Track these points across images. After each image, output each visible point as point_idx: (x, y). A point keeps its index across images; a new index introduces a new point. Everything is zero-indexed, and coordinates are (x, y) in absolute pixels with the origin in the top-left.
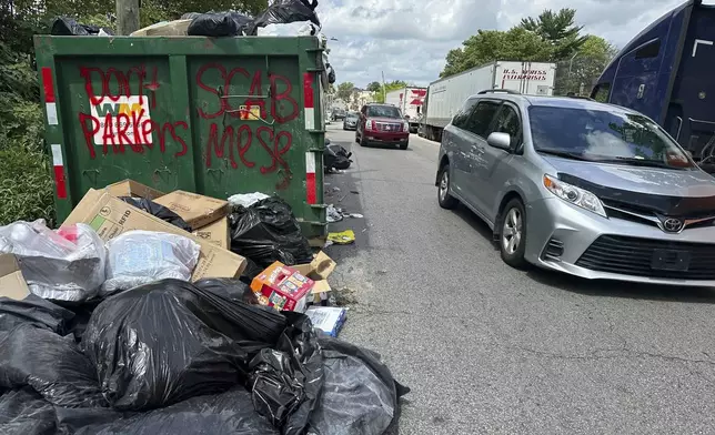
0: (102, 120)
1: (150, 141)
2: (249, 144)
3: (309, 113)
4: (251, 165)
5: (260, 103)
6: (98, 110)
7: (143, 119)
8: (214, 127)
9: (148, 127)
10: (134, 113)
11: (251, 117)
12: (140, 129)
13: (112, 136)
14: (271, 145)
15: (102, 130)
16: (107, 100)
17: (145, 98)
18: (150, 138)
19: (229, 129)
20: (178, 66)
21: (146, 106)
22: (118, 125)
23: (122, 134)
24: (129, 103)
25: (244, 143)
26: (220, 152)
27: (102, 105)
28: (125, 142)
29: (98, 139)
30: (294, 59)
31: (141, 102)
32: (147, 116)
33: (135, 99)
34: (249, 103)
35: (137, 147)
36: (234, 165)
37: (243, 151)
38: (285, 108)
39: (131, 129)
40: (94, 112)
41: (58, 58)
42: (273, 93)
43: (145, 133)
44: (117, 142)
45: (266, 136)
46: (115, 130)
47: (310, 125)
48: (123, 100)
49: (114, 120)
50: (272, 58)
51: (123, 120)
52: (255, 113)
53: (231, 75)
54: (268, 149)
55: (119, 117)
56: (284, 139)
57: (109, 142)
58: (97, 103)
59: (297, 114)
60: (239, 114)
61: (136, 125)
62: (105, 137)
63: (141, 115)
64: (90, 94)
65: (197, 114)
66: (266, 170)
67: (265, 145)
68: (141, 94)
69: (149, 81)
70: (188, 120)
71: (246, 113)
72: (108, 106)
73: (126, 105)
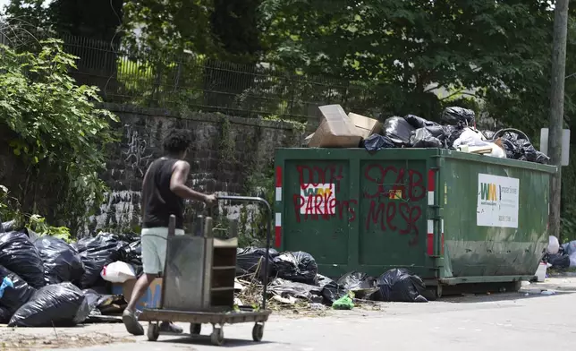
0: (306, 198)
1: (334, 212)
2: (393, 215)
3: (431, 195)
4: (394, 229)
5: (402, 188)
6: (305, 192)
7: (331, 198)
9: (333, 203)
10: (325, 195)
11: (396, 197)
12: (328, 205)
13: (311, 209)
14: (407, 215)
15: (306, 204)
16: (311, 186)
17: (333, 185)
18: (334, 210)
19: (382, 205)
20: (355, 166)
21: (333, 190)
22: (316, 202)
23: (317, 207)
24: (324, 187)
25: (390, 214)
26: (375, 220)
27: (307, 189)
28: (318, 212)
29: (303, 211)
30: (424, 161)
31: (331, 187)
32: (333, 196)
33: (327, 186)
34: (395, 188)
35: (326, 216)
36: (383, 228)
37: (389, 219)
38: (417, 192)
39: (323, 205)
40: (302, 194)
41: (286, 161)
42: (411, 183)
43: (331, 207)
44: (314, 212)
45: (405, 209)
46: (313, 205)
47: (431, 202)
48: (320, 186)
49: (314, 198)
50: (409, 161)
51: (319, 199)
52: (399, 194)
53: (386, 171)
54: (406, 219)
55: (316, 196)
56: (416, 211)
57: (309, 212)
58: (304, 188)
59: (424, 197)
60: (388, 195)
61: (326, 202)
62: (307, 209)
64: (301, 183)
65: (363, 195)
66: (404, 232)
67: (403, 215)
68: (331, 183)
69: (336, 175)
70: (357, 199)
71: (393, 195)
72: (311, 190)
73: (321, 190)
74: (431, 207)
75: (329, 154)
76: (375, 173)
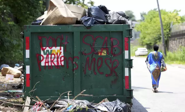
0: (45, 56)
2: (101, 65)
3: (126, 52)
4: (102, 73)
5: (107, 49)
6: (44, 52)
7: (61, 56)
8: (88, 58)
9: (63, 59)
10: (57, 53)
11: (103, 54)
12: (59, 60)
13: (48, 62)
14: (110, 66)
15: (44, 60)
16: (48, 48)
17: (62, 48)
18: (63, 63)
19: (94, 59)
20: (77, 36)
21: (62, 51)
22: (51, 58)
23: (52, 61)
24: (56, 49)
25: (99, 65)
26: (90, 69)
27: (45, 50)
28: (53, 65)
29: (43, 64)
30: (122, 32)
31: (61, 49)
32: (62, 54)
33: (58, 48)
34: (103, 49)
35: (58, 67)
36: (95, 74)
37: (99, 68)
38: (117, 51)
39: (56, 60)
40: (42, 53)
41: (32, 33)
43: (61, 61)
44: (50, 65)
45: (108, 61)
46: (50, 60)
47: (126, 57)
48: (54, 48)
49: (50, 56)
50: (111, 32)
51: (53, 56)
53: (96, 39)
54: (109, 67)
55: (51, 55)
56: (116, 63)
57: (47, 64)
58: (43, 50)
59: (122, 54)
60: (98, 53)
61: (58, 58)
62: (46, 63)
63: (60, 54)
64: (41, 46)
65: (82, 54)
66: (107, 75)
67: (108, 65)
68: (61, 46)
69: (64, 41)
70: (79, 56)
71: (101, 52)
72: (48, 51)
73: (55, 50)
74: (127, 60)
75: (61, 29)
76: (89, 40)
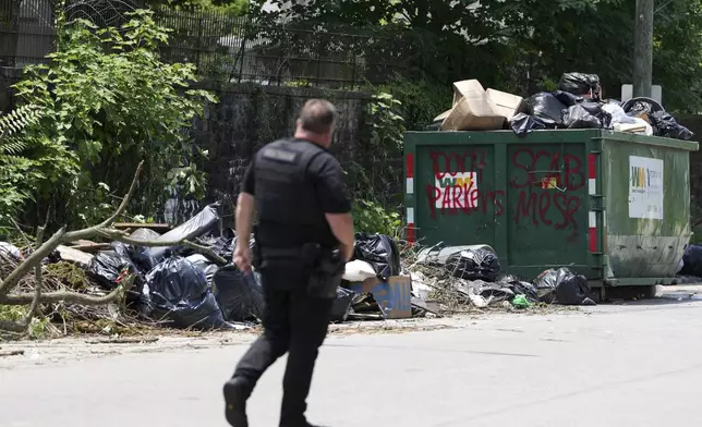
0: (443, 190)
1: (476, 205)
2: (546, 208)
3: (592, 183)
4: (549, 223)
5: (557, 175)
6: (441, 182)
7: (472, 189)
8: (523, 194)
9: (475, 195)
10: (465, 185)
11: (550, 186)
12: (469, 196)
13: (449, 201)
14: (564, 208)
15: (442, 197)
16: (448, 175)
17: (475, 174)
18: (476, 203)
19: (533, 196)
20: (500, 152)
21: (475, 179)
22: (454, 193)
23: (456, 200)
24: (463, 177)
25: (543, 206)
26: (526, 212)
27: (444, 179)
28: (458, 206)
29: (439, 204)
30: (583, 144)
31: (472, 177)
32: (475, 187)
33: (467, 174)
34: (550, 176)
35: (466, 210)
36: (536, 222)
37: (543, 212)
38: (576, 179)
39: (462, 197)
40: (438, 184)
41: (418, 147)
42: (567, 169)
43: (472, 199)
44: (452, 206)
45: (561, 200)
46: (451, 197)
47: (592, 190)
48: (459, 175)
49: (451, 190)
50: (565, 144)
51: (458, 190)
52: (553, 184)
53: (537, 157)
54: (562, 211)
55: (455, 187)
56: (573, 203)
57: (446, 206)
58: (440, 178)
59: (584, 185)
60: (541, 184)
61: (466, 194)
62: (444, 203)
63: (471, 186)
64: (436, 171)
65: (511, 185)
66: (559, 227)
67: (559, 207)
68: (472, 171)
69: (478, 162)
70: (505, 189)
71: (547, 184)
72: (448, 180)
73: (461, 179)
74: (593, 197)
75: (471, 137)
76: (524, 159)
